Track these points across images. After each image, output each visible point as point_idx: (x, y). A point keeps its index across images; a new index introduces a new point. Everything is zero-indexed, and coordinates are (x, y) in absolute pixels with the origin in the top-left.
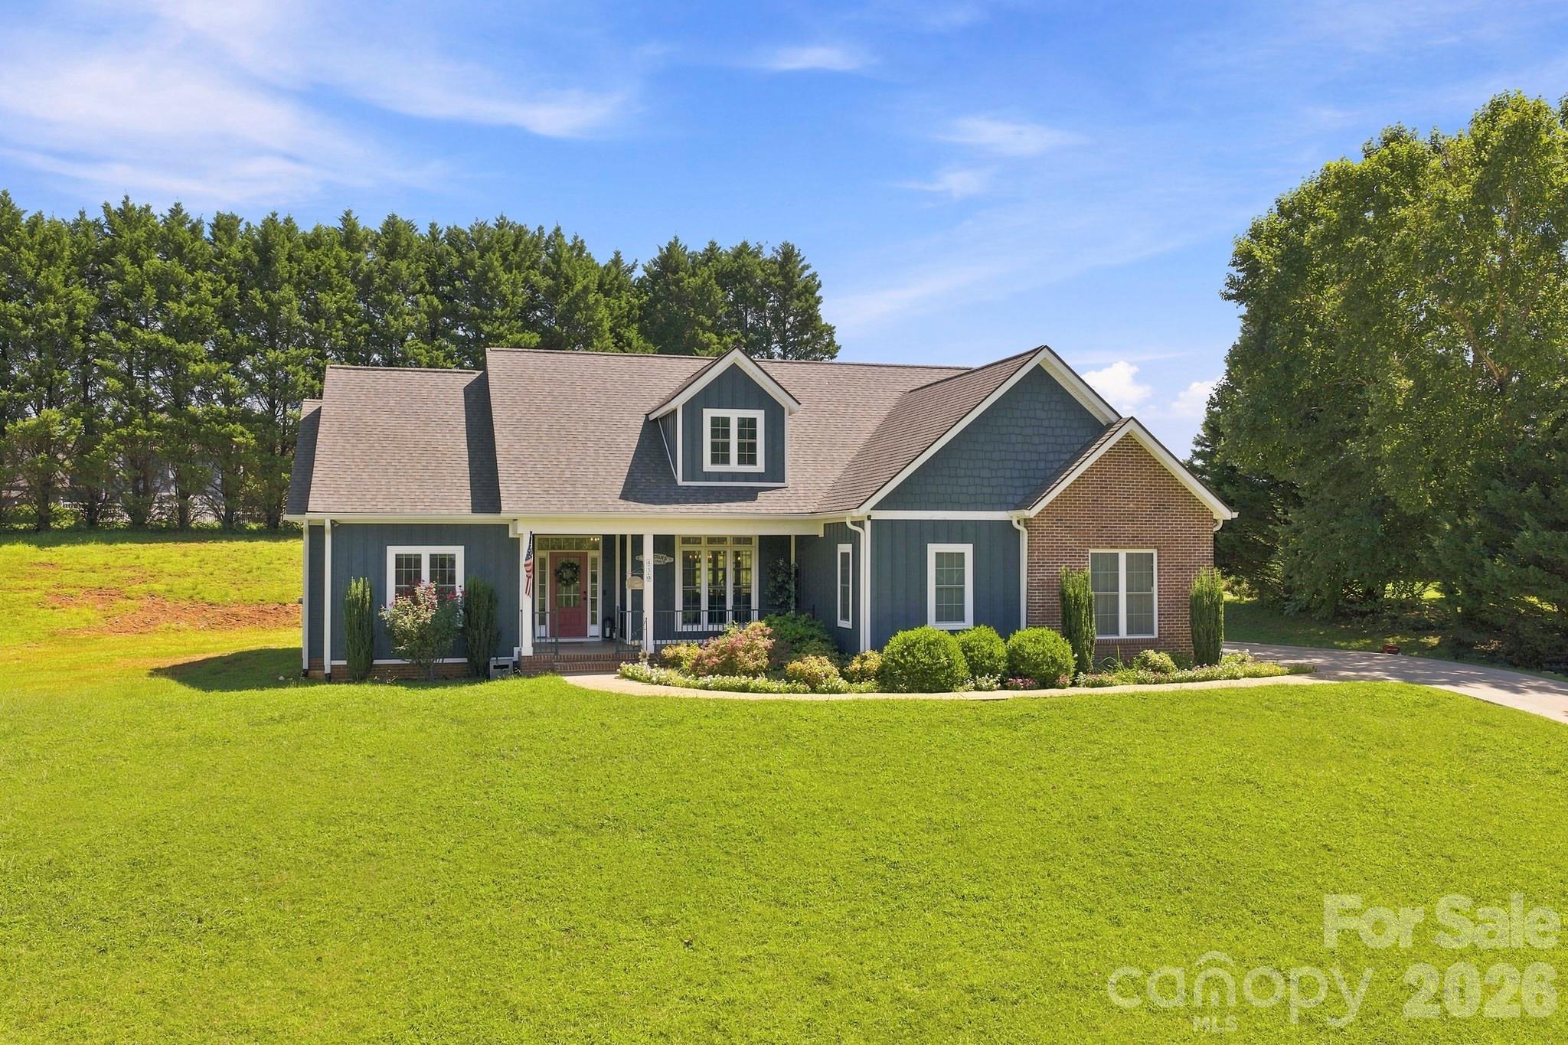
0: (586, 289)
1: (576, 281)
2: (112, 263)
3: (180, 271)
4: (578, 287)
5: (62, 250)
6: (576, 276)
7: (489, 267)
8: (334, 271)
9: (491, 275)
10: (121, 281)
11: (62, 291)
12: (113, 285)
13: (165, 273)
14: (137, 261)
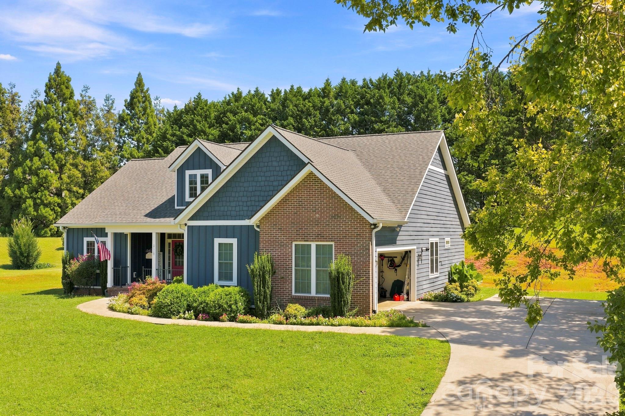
0: (429, 102)
1: (426, 98)
2: (226, 117)
3: (251, 117)
4: (425, 101)
5: (210, 114)
6: (426, 96)
7: (381, 97)
8: (311, 108)
9: (381, 101)
10: (227, 124)
11: (208, 130)
12: (224, 126)
13: (245, 118)
14: (235, 114)
